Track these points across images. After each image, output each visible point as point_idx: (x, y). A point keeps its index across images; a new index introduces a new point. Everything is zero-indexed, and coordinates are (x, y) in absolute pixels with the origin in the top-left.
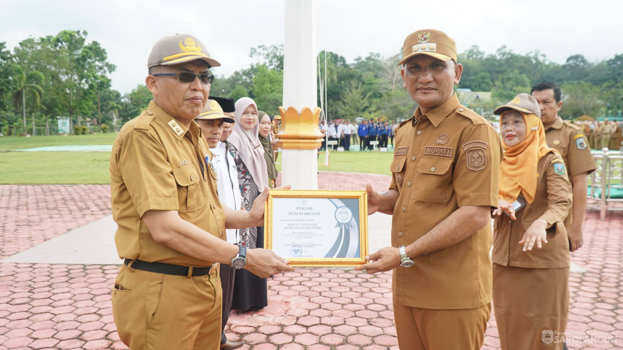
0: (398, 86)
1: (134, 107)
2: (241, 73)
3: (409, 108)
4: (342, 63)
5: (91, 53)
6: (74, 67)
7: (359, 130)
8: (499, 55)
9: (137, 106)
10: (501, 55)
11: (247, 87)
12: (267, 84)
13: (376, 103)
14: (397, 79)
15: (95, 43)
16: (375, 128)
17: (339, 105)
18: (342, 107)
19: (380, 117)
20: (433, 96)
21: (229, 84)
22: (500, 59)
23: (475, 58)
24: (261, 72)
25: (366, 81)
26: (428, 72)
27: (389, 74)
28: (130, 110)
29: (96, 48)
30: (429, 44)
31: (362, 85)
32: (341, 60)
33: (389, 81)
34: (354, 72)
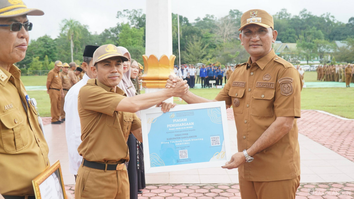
0: (228, 39)
2: (110, 30)
3: (236, 55)
4: (185, 22)
7: (201, 72)
8: (301, 16)
9: (30, 56)
10: (303, 16)
11: (114, 41)
12: (130, 38)
13: (212, 52)
14: (227, 34)
16: (213, 70)
17: (184, 54)
18: (186, 55)
19: (215, 62)
20: (260, 49)
22: (303, 19)
23: (284, 18)
24: (124, 29)
25: (204, 35)
26: (256, 35)
27: (221, 31)
30: (257, 18)
31: (201, 38)
32: (185, 20)
33: (221, 36)
34: (195, 29)
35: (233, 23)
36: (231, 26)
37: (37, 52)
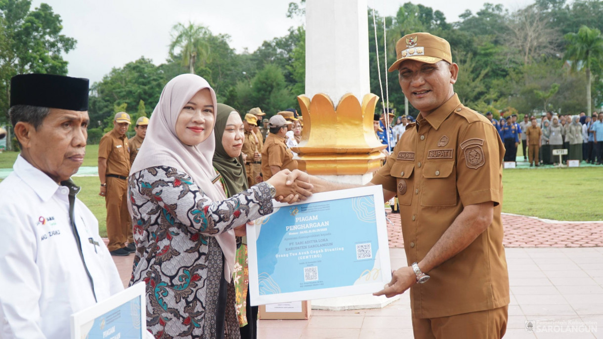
0: (533, 57)
1: (106, 104)
2: (274, 44)
4: (439, 22)
5: (38, 23)
6: (13, 46)
9: (110, 102)
11: (283, 66)
13: (498, 85)
14: (532, 46)
15: (45, 7)
21: (255, 62)
25: (480, 49)
27: (518, 39)
28: (100, 109)
29: (46, 14)
30: (417, 48)
31: (472, 56)
32: (437, 17)
33: (518, 49)
34: (458, 36)
35: (545, 21)
36: (540, 27)
37: (122, 94)
